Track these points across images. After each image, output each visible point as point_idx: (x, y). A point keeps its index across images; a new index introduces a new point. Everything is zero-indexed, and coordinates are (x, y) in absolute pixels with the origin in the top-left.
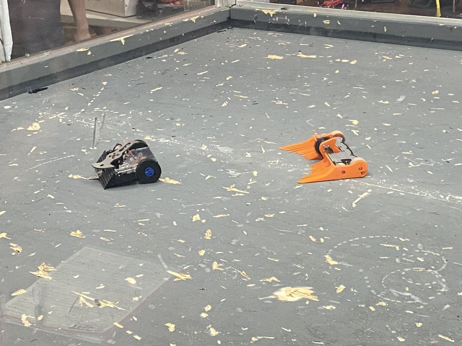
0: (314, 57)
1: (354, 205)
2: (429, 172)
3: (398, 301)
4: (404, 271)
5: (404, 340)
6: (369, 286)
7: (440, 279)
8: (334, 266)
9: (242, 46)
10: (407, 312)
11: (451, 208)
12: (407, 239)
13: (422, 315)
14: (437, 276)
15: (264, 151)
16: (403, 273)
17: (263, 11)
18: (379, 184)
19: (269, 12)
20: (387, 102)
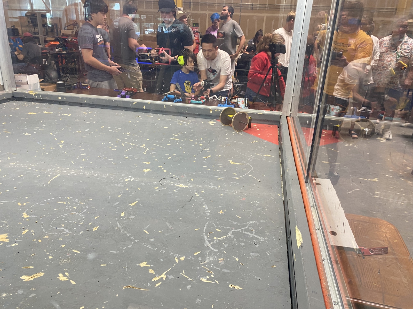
0: (52, 113)
1: (49, 182)
2: (91, 163)
3: (56, 234)
4: (65, 215)
5: (52, 257)
6: (43, 227)
7: (83, 216)
8: (27, 218)
9: (17, 109)
10: (59, 239)
11: (97, 179)
12: (71, 198)
13: (67, 240)
14: (81, 216)
15: (9, 158)
16: (64, 216)
17: (29, 93)
18: (65, 171)
19: (33, 94)
20: (80, 132)
